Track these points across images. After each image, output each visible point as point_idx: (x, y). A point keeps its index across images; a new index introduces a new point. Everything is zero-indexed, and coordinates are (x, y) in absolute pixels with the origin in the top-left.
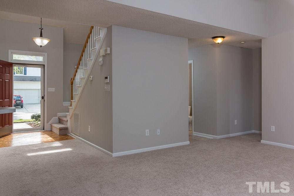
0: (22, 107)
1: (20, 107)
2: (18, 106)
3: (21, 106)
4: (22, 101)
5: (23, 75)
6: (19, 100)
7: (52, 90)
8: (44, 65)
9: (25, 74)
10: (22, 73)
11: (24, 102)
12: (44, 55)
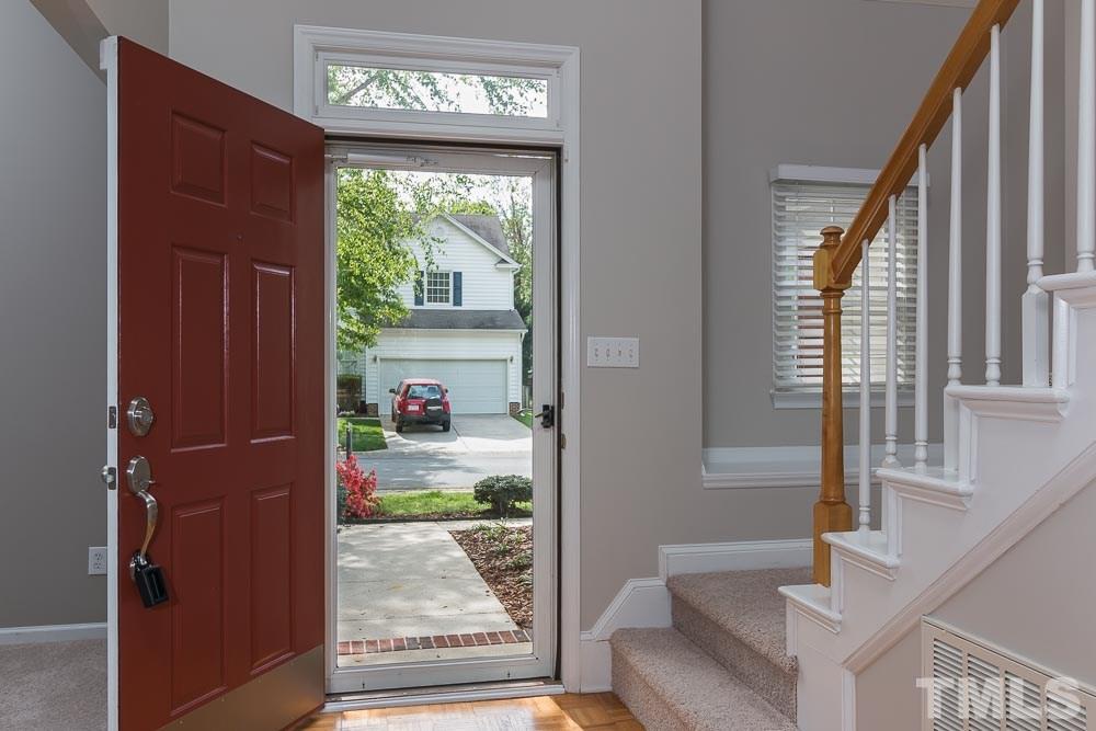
0: (446, 429)
1: (441, 428)
2: (433, 423)
3: (442, 425)
4: (447, 403)
5: (449, 306)
6: (436, 402)
7: (620, 351)
8: (557, 151)
9: (458, 302)
10: (447, 300)
11: (453, 410)
12: (558, 66)
